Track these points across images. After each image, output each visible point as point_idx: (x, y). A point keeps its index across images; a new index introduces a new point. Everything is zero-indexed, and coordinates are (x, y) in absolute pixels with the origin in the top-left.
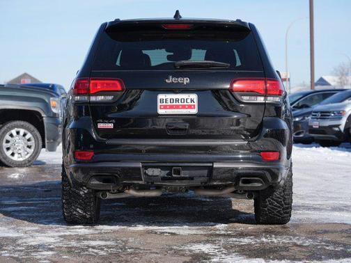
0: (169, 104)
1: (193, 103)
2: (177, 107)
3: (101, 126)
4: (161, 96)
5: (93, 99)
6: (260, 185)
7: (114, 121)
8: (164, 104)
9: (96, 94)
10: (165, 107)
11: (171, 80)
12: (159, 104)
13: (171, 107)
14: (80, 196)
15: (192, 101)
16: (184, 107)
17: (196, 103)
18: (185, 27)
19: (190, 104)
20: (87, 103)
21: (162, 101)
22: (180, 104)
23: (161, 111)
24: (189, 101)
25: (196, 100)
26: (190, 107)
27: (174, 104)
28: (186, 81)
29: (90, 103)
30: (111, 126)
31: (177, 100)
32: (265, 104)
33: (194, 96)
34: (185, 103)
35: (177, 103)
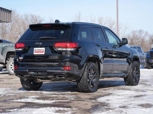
2: (39, 52)
3: (20, 58)
5: (18, 50)
6: (64, 78)
7: (23, 56)
10: (36, 52)
11: (37, 43)
12: (34, 51)
13: (38, 52)
14: (25, 81)
15: (43, 50)
16: (41, 52)
18: (49, 26)
21: (35, 50)
23: (35, 53)
25: (44, 50)
26: (43, 52)
28: (41, 44)
30: (22, 58)
31: (39, 50)
32: (66, 51)
33: (44, 49)
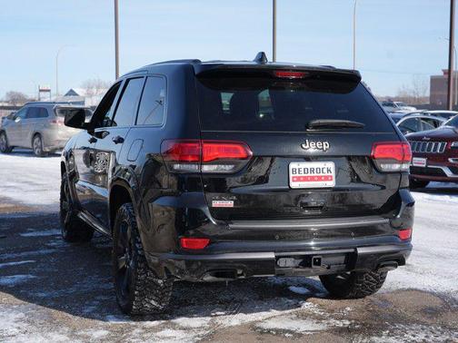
0: (303, 175)
1: (329, 174)
2: (312, 179)
3: (216, 204)
4: (293, 165)
5: (206, 168)
7: (235, 198)
8: (297, 175)
9: (210, 162)
10: (299, 179)
12: (291, 175)
13: (305, 179)
15: (329, 170)
16: (320, 179)
17: (333, 174)
19: (327, 174)
20: (197, 173)
21: (294, 171)
22: (315, 174)
23: (294, 185)
24: (325, 171)
25: (333, 170)
26: (327, 178)
27: (309, 174)
28: (325, 146)
29: (201, 173)
30: (230, 204)
31: (312, 170)
32: (400, 172)
33: (331, 165)
34: (321, 174)
35: (312, 175)
